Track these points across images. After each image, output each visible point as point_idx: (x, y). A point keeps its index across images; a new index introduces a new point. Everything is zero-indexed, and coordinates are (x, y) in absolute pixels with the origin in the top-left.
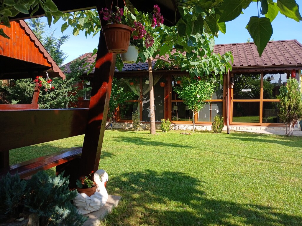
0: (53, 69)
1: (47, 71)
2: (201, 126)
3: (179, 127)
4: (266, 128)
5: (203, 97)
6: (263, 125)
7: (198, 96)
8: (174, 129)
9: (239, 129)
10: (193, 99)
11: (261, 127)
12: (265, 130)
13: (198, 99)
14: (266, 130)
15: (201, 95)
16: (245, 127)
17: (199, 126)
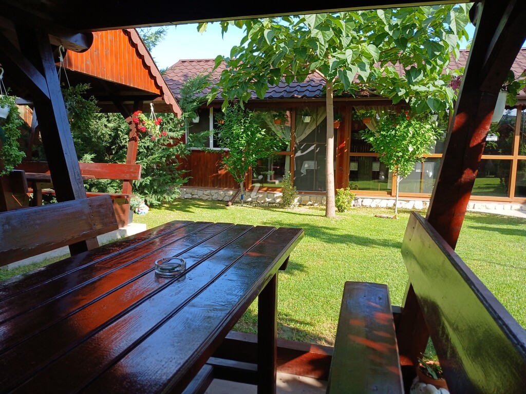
0: (163, 99)
1: (152, 102)
2: (403, 200)
3: (362, 201)
4: (521, 207)
5: (420, 150)
6: (515, 202)
7: (411, 149)
8: (354, 206)
9: (474, 208)
10: (401, 154)
11: (511, 204)
12: (519, 210)
13: (409, 154)
14: (521, 210)
15: (415, 147)
16: (484, 203)
17: (401, 201)
